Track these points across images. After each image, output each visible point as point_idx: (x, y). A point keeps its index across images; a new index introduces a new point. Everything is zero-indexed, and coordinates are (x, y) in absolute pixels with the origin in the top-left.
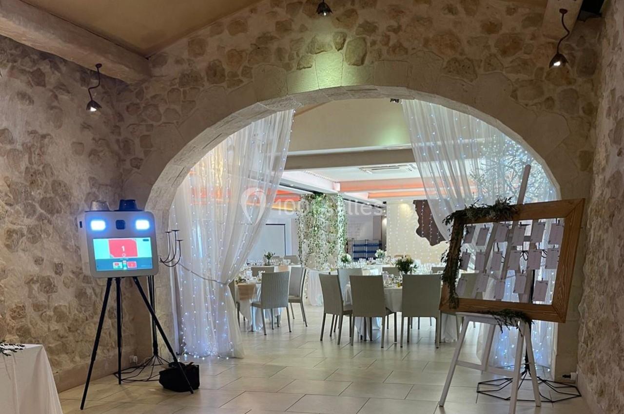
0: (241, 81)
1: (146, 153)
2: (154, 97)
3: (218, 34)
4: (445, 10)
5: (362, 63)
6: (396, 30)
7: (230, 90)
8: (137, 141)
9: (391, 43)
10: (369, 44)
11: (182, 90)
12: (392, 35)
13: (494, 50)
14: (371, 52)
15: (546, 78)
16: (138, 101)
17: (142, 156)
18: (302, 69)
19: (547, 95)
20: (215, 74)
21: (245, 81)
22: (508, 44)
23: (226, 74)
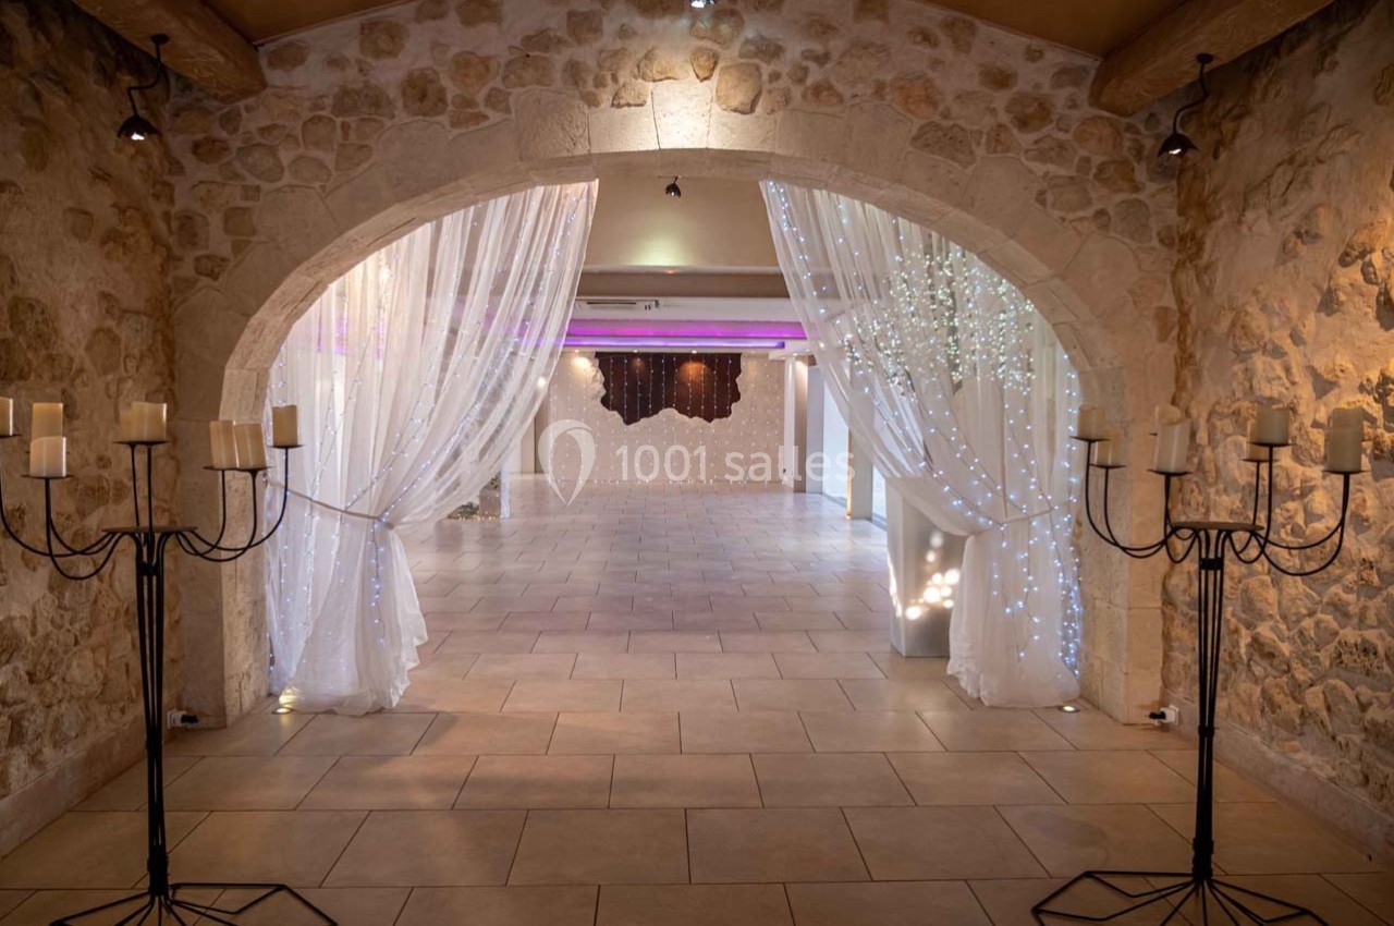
0: (485, 117)
1: (238, 248)
2: (264, 131)
3: (434, 18)
4: (915, 36)
5: (752, 110)
6: (822, 59)
7: (456, 132)
8: (216, 220)
9: (810, 81)
10: (765, 77)
11: (339, 121)
12: (812, 65)
13: (1004, 118)
14: (770, 92)
15: (1095, 176)
16: (224, 134)
17: (225, 250)
18: (622, 106)
19: (1097, 206)
20: (423, 97)
21: (494, 116)
22: (1030, 110)
23: (449, 97)
